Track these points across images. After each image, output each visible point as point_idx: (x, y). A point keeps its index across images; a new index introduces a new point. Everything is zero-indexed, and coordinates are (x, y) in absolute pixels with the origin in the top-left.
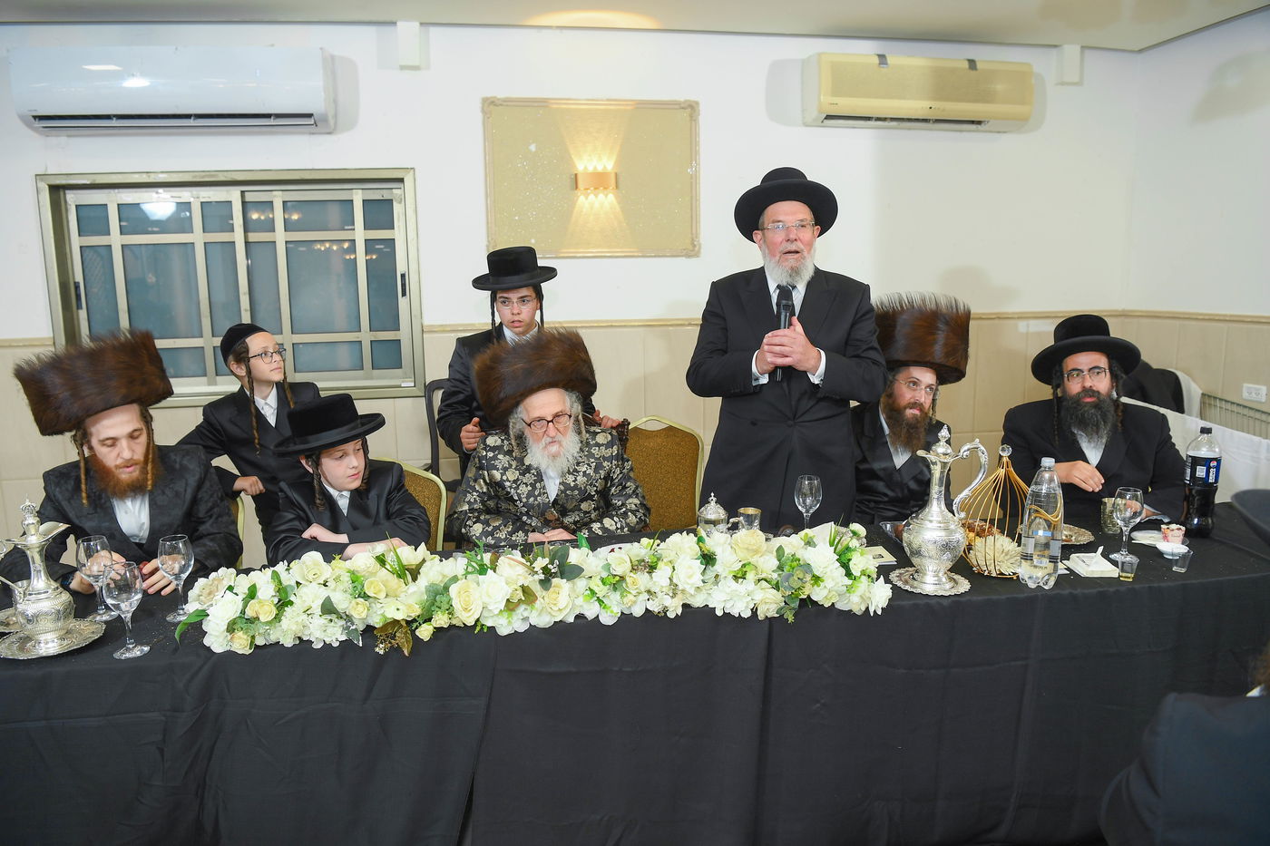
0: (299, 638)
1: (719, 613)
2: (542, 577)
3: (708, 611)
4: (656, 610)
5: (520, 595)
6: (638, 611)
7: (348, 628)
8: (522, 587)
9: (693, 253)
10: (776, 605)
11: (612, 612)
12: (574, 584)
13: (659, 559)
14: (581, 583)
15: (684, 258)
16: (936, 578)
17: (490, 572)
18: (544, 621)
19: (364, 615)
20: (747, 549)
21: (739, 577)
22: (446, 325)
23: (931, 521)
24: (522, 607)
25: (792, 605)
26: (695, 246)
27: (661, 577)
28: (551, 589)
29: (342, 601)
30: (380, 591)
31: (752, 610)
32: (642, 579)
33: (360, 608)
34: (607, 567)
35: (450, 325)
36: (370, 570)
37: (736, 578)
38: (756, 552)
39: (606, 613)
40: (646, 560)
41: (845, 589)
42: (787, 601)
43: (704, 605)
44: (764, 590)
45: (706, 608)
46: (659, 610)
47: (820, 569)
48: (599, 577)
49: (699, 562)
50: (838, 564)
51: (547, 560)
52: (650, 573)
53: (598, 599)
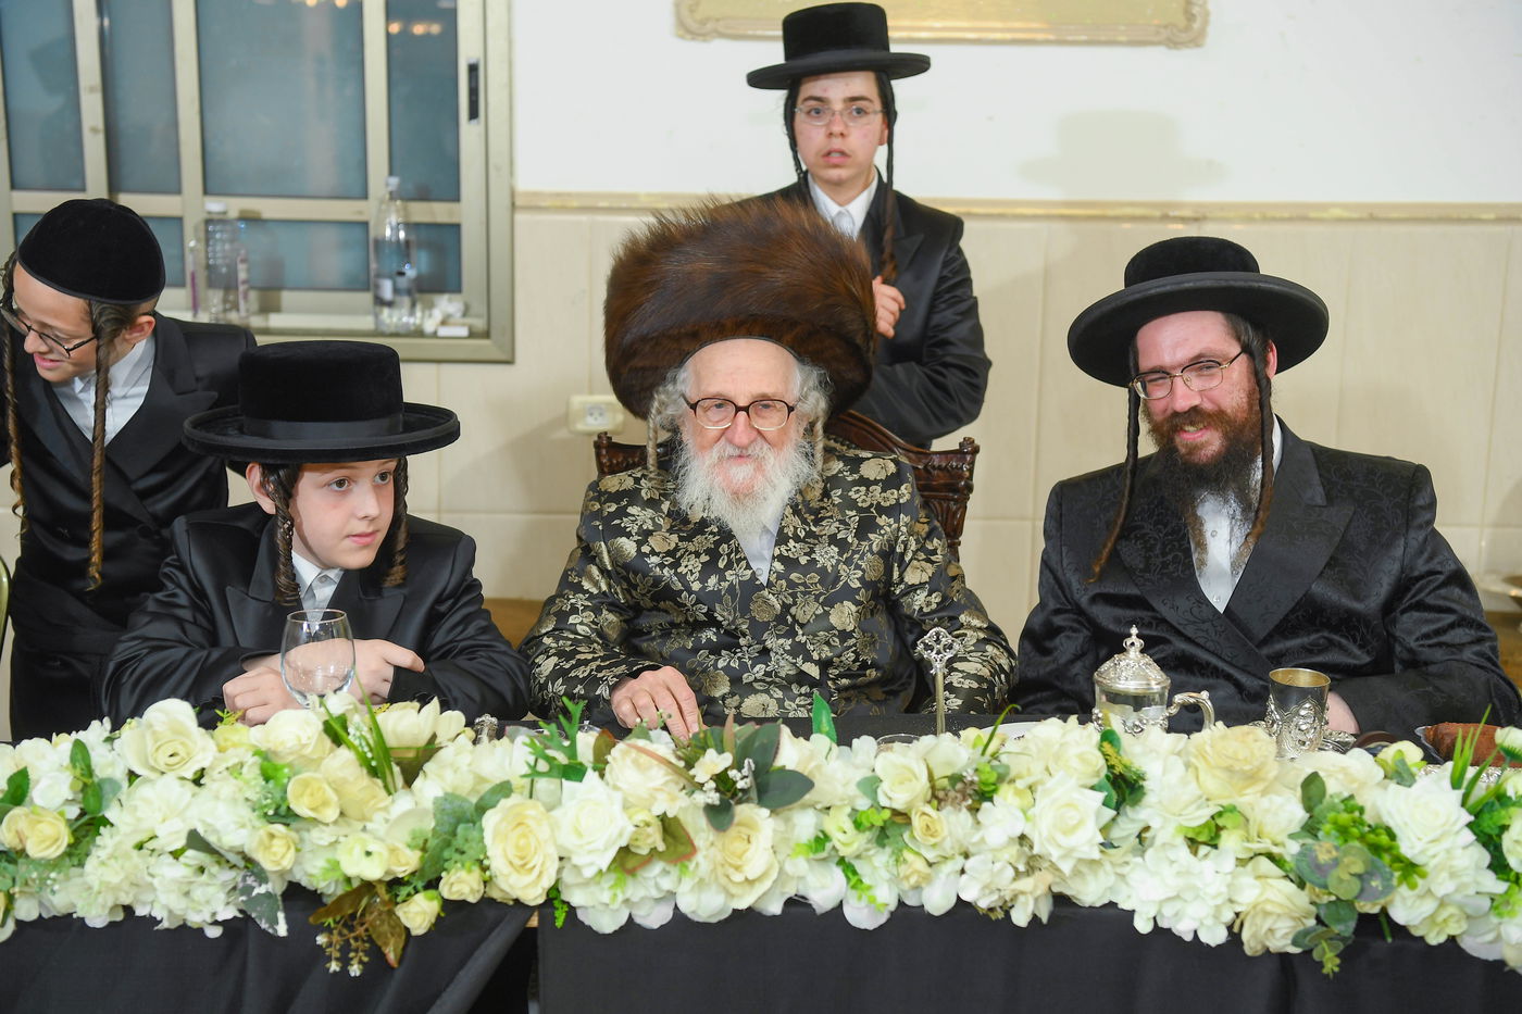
0: (128, 910)
1: (1143, 925)
2: (714, 798)
3: (1115, 918)
4: (983, 904)
5: (655, 838)
6: (937, 901)
7: (248, 890)
8: (663, 818)
9: (1184, 37)
10: (1290, 923)
11: (872, 901)
12: (787, 820)
13: (1001, 779)
14: (804, 823)
15: (1162, 50)
17: (591, 776)
18: (706, 905)
19: (287, 863)
20: (1229, 770)
21: (1204, 839)
22: (569, 195)
24: (657, 867)
25: (1337, 929)
26: (1190, 17)
27: (1002, 817)
28: (733, 831)
29: (233, 826)
30: (325, 803)
31: (1230, 928)
32: (954, 822)
33: (278, 846)
34: (871, 785)
35: (579, 195)
36: (307, 751)
37: (1193, 843)
38: (1252, 777)
39: (860, 898)
40: (969, 779)
41: (1487, 903)
42: (1322, 915)
43: (1106, 902)
44: (1263, 880)
45: (1111, 911)
46: (992, 906)
47: (1419, 846)
48: (848, 810)
49: (1100, 796)
50: (1469, 836)
51: (727, 759)
52: (974, 810)
53: (842, 861)
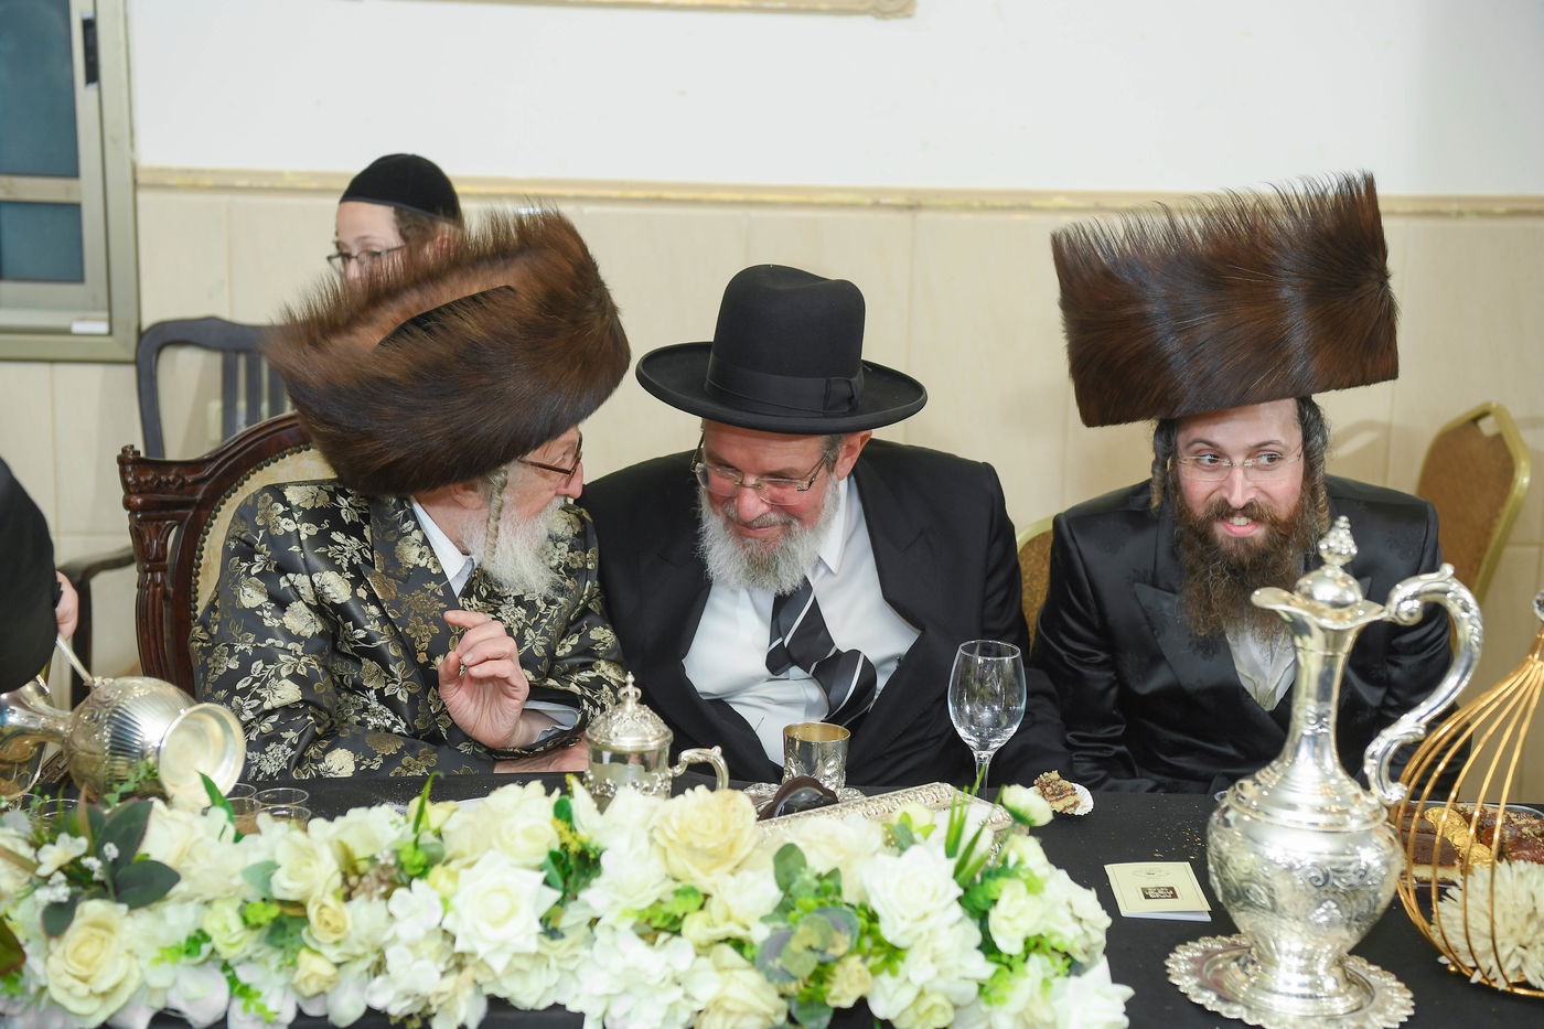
4: (395, 1011)
6: (344, 1009)
9: (891, 6)
11: (262, 1008)
13: (432, 860)
14: (174, 917)
15: (868, 19)
16: (1307, 978)
20: (695, 848)
21: (660, 926)
22: (202, 172)
23: (1292, 806)
25: (809, 1025)
27: (416, 905)
32: (363, 914)
34: (264, 872)
35: (214, 172)
37: (648, 931)
38: (718, 856)
39: (246, 1008)
40: (382, 862)
41: (974, 988)
42: (794, 1012)
43: (550, 1003)
44: (727, 974)
45: (557, 1014)
46: (406, 1012)
47: (902, 926)
48: (238, 903)
49: (541, 876)
50: (957, 911)
51: (83, 843)
52: (387, 896)
53: (226, 967)
